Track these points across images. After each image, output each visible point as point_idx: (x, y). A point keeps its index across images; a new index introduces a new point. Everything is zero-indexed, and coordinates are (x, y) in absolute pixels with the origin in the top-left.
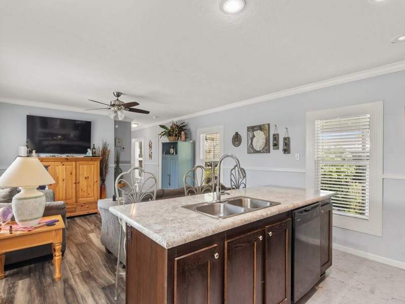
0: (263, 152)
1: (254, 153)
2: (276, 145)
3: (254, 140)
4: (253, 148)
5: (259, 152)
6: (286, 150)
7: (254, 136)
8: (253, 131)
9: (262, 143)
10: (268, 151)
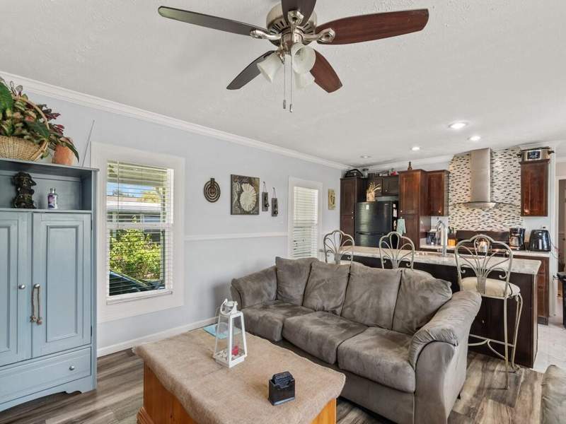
0: (253, 214)
1: (241, 214)
2: (266, 206)
3: (242, 196)
4: (240, 207)
5: (248, 213)
6: (275, 213)
7: (242, 191)
8: (241, 183)
9: (252, 202)
10: (257, 213)
